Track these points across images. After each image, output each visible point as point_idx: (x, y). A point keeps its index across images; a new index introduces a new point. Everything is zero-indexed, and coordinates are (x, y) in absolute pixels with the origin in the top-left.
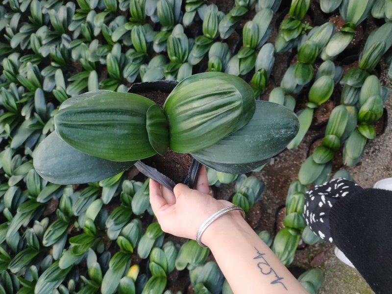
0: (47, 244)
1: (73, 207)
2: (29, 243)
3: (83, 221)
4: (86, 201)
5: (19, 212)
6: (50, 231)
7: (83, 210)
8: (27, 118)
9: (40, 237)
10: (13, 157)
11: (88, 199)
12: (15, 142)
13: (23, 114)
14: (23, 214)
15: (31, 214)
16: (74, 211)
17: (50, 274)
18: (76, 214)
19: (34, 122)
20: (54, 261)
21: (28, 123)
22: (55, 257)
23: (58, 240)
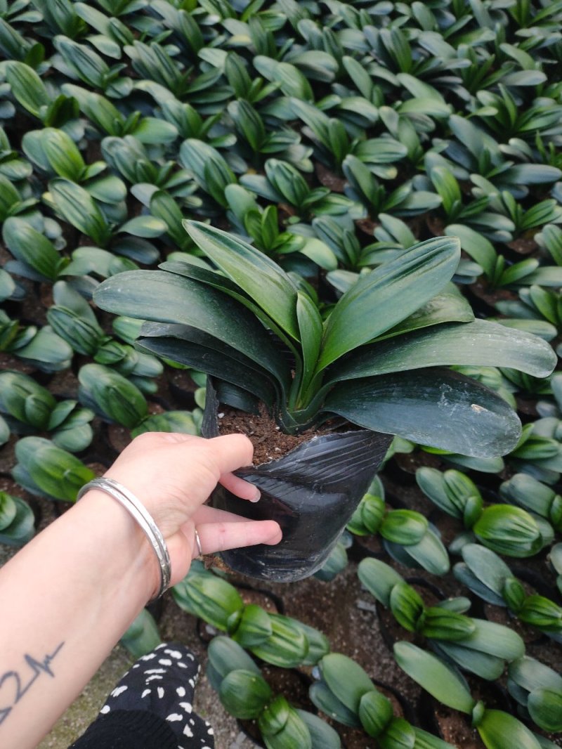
0: (270, 166)
1: (328, 217)
2: (275, 136)
3: (300, 232)
4: (336, 240)
5: (331, 122)
6: (291, 173)
7: (320, 234)
8: (503, 148)
9: (282, 155)
10: (431, 117)
11: (338, 245)
12: (460, 124)
13: (513, 141)
14: (326, 129)
15: (325, 143)
16: (322, 218)
17: (217, 167)
18: (316, 221)
19: (494, 161)
20: (238, 175)
21: (493, 148)
22: (244, 179)
23: (273, 186)
